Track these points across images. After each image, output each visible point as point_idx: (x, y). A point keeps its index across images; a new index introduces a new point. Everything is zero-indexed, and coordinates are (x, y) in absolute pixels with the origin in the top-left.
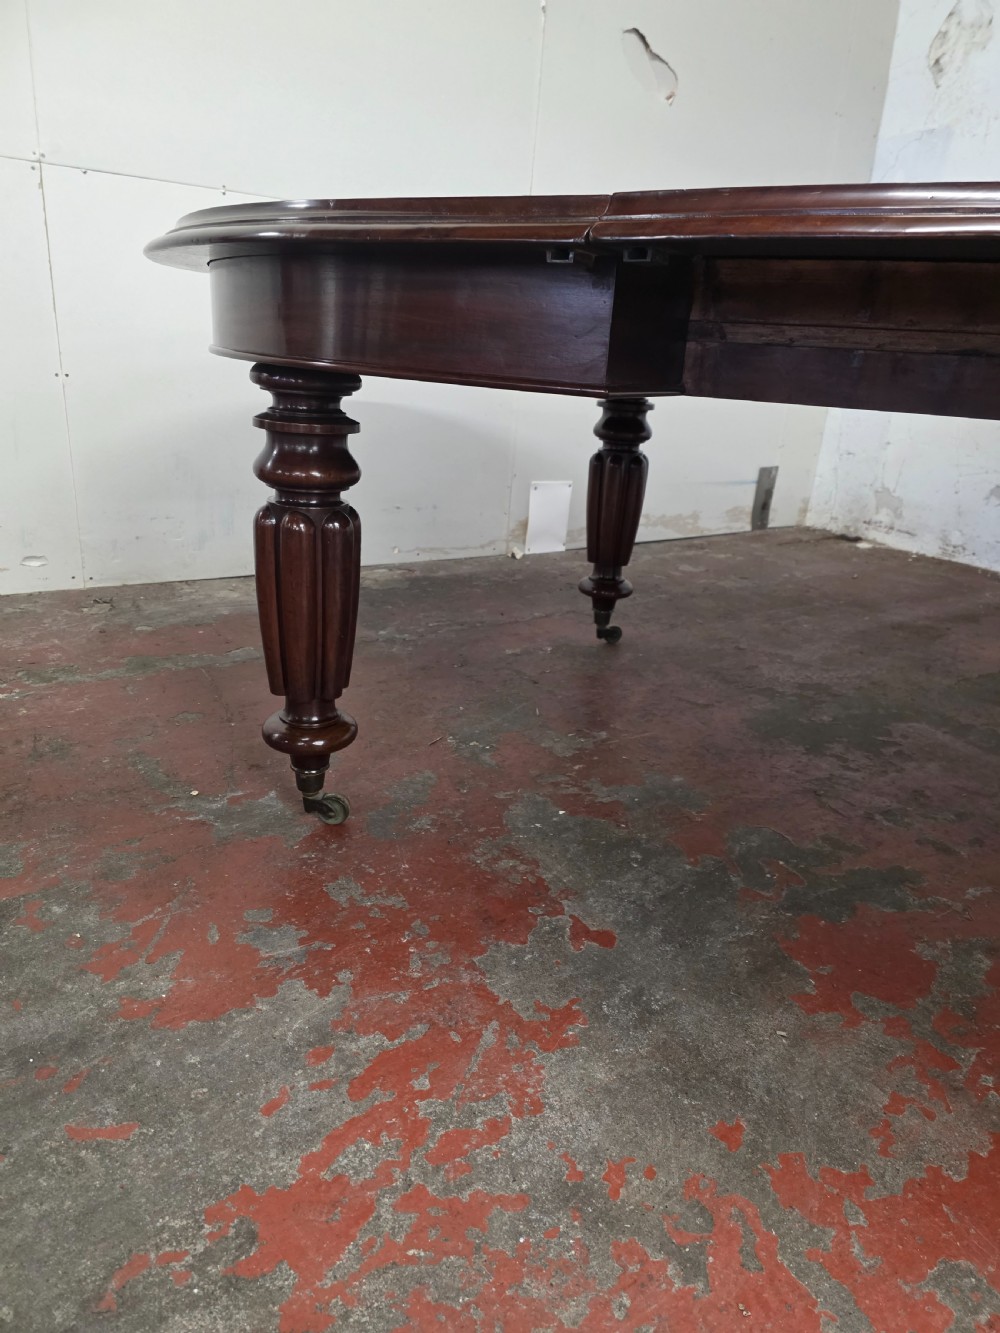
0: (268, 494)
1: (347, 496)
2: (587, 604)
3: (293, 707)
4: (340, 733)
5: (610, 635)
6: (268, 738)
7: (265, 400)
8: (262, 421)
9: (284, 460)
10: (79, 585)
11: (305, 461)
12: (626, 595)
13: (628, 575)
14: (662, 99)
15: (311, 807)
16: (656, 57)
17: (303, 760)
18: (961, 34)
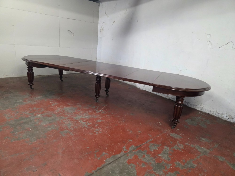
0: (28, 71)
1: (33, 71)
3: (30, 83)
4: (33, 84)
6: (28, 84)
7: (28, 66)
11: (30, 70)
12: (63, 77)
13: (63, 76)
14: (73, 35)
15: (31, 89)
16: (71, 32)
17: (31, 86)
18: (102, 29)
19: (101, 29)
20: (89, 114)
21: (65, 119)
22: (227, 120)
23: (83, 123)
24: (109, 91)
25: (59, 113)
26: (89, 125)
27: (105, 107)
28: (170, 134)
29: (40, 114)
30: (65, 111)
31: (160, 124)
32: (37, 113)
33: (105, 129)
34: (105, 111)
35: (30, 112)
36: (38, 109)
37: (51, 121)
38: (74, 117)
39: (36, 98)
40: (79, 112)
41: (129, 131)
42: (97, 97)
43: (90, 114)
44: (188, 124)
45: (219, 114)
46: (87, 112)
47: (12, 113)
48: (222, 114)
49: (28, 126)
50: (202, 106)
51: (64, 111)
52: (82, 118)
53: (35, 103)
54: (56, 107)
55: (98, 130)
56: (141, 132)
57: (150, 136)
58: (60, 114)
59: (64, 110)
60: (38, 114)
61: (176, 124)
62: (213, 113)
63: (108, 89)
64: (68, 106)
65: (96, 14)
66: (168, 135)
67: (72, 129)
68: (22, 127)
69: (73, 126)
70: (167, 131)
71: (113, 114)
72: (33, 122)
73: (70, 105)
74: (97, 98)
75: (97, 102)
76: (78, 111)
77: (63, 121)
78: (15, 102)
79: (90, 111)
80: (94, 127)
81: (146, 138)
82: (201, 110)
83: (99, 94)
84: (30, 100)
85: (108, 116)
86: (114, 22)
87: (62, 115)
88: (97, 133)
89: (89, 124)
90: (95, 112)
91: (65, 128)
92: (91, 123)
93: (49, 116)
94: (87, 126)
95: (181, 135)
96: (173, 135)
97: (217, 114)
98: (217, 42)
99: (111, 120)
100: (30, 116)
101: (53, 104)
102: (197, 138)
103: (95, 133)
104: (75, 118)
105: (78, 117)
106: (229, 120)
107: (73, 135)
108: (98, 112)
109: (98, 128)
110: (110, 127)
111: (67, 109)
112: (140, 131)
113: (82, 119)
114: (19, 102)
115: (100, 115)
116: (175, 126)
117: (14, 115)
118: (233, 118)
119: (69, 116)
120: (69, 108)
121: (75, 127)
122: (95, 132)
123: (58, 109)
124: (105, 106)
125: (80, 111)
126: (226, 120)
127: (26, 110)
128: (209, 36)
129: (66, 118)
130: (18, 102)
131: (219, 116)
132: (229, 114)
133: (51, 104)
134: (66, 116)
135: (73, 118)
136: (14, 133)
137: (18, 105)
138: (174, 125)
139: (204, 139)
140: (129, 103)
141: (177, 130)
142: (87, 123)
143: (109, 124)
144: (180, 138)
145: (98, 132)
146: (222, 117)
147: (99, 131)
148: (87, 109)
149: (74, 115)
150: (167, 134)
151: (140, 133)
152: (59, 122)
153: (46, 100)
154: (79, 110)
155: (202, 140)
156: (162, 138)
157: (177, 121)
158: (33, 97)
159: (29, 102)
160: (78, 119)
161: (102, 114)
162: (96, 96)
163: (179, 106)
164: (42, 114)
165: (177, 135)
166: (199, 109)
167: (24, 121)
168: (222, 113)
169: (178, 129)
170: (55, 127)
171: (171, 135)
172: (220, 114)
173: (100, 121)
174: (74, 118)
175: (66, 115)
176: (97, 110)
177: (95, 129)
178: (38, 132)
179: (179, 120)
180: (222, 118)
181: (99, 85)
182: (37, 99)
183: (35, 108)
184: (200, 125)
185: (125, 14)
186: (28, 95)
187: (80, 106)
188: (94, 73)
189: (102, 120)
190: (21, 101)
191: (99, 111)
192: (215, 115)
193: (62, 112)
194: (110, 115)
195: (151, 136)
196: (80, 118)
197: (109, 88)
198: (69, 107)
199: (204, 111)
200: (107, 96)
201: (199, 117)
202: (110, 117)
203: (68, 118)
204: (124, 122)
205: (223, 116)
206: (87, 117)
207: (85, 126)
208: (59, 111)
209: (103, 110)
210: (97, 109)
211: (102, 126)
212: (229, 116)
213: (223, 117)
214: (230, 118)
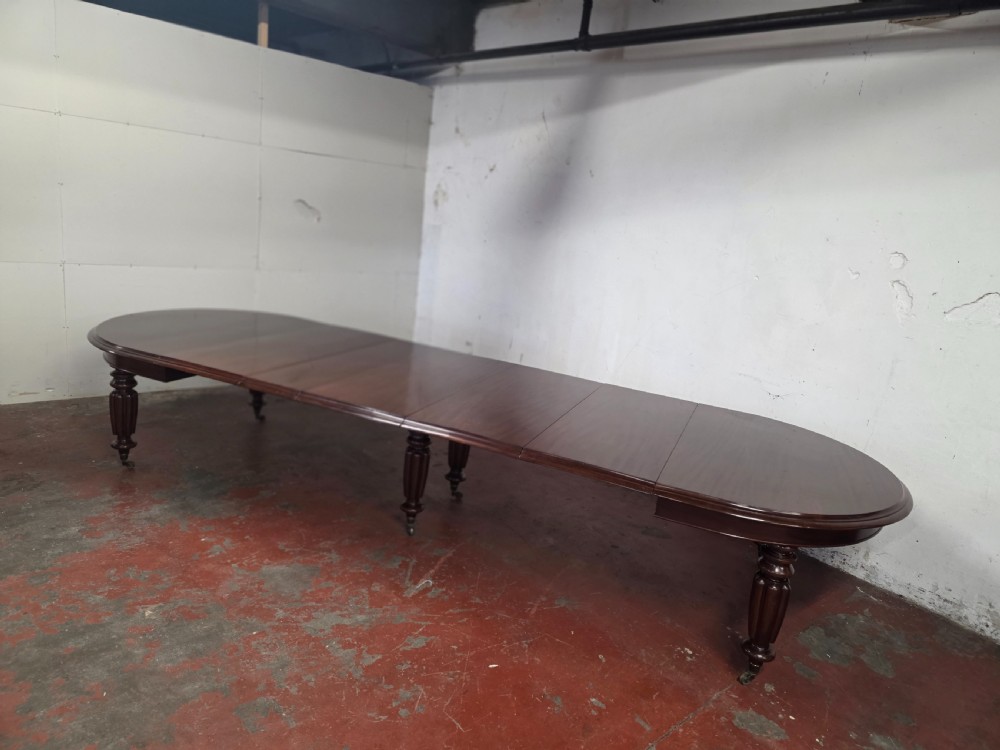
0: (113, 389)
1: (135, 388)
2: (251, 410)
3: (119, 438)
4: (133, 445)
5: (262, 419)
6: (112, 446)
7: (113, 369)
8: (113, 374)
9: (117, 383)
10: (67, 398)
11: (122, 383)
12: (266, 404)
14: (315, 220)
15: (124, 464)
16: (310, 208)
17: (122, 451)
18: (441, 194)
19: (436, 193)
20: (372, 604)
21: (263, 633)
22: (982, 630)
23: (342, 653)
24: (462, 480)
25: (240, 600)
26: (367, 669)
27: (444, 563)
28: (733, 717)
29: (152, 602)
30: (265, 587)
31: (689, 659)
32: (141, 598)
33: (442, 688)
34: (442, 585)
35: (111, 595)
36: (146, 574)
37: (200, 646)
38: (306, 620)
39: (144, 514)
40: (329, 589)
41: (548, 697)
42: (409, 515)
43: (377, 601)
44: (814, 655)
45: (945, 600)
46: (364, 590)
47: (31, 602)
48: (961, 605)
49: (94, 674)
50: (872, 561)
51: (260, 589)
52: (338, 626)
53: (137, 540)
54: (227, 564)
55: (408, 694)
56: (603, 706)
57: (644, 730)
58: (245, 601)
59: (261, 583)
60: (146, 603)
61: (760, 662)
62: (922, 596)
63: (460, 471)
64: (279, 555)
65: (418, 132)
66: (723, 718)
67: (294, 690)
68: (67, 678)
69: (296, 670)
70: (718, 701)
71: (478, 600)
72: (120, 653)
73: (288, 553)
74: (411, 518)
75: (409, 533)
76: (324, 585)
77: (254, 643)
78: (48, 540)
79: (376, 587)
80: (392, 677)
81: (624, 741)
82: (868, 576)
83: (417, 500)
84: (114, 528)
85: (459, 610)
86: (491, 170)
87: (248, 611)
88: (403, 712)
89: (369, 660)
90: (399, 590)
91: (261, 687)
92: (379, 657)
93: (189, 615)
94: (358, 674)
95: (780, 722)
96: (748, 719)
97: (936, 602)
98: (935, 291)
99: (467, 637)
100: (107, 619)
101: (217, 550)
102: (853, 736)
103: (393, 714)
104: (310, 627)
105: (324, 621)
106: (988, 632)
107: (293, 725)
108: (412, 591)
109: (409, 686)
110: (465, 676)
111: (278, 573)
112: (600, 699)
113: (339, 629)
114: (64, 540)
115: (418, 609)
116: (756, 671)
117: (37, 608)
119: (280, 614)
120: (283, 568)
121: (305, 679)
122: (396, 710)
123: (236, 578)
124: (442, 560)
125: (331, 584)
126: (977, 630)
127: (91, 583)
128: (897, 261)
129: (268, 624)
130: (60, 535)
131: (947, 610)
132: (990, 605)
133: (205, 547)
134: (268, 615)
135: (297, 628)
136: (30, 714)
137: (60, 554)
138: (752, 669)
139: (884, 744)
140: (551, 541)
141: (765, 693)
142: (359, 656)
143: (458, 658)
144: (777, 737)
145: (409, 705)
146: (960, 618)
147: (413, 704)
148: (364, 574)
149: (304, 608)
150: (718, 716)
151: (599, 709)
152: (236, 649)
153: (183, 527)
154: (327, 580)
155: (874, 746)
156: (694, 737)
157: (765, 653)
158: (127, 509)
159: (110, 535)
160: (321, 634)
161: (432, 600)
162: (406, 506)
163: (772, 585)
164: (161, 604)
165: (763, 718)
166: (860, 574)
167: (81, 643)
168: (958, 598)
169: (769, 688)
170: (217, 680)
171: (736, 722)
172: (951, 603)
173: (418, 642)
174: (304, 624)
175: (269, 609)
176: (407, 582)
177: (395, 689)
178: (136, 708)
179: (774, 648)
180: (960, 623)
181: (422, 459)
182: (146, 519)
183: (132, 573)
184: (865, 660)
185: (539, 139)
186: (108, 497)
187: (335, 557)
188: (401, 419)
189: (429, 639)
190: (74, 530)
191: (416, 583)
192: (930, 607)
193: (250, 594)
194: (463, 607)
195: (648, 728)
196: (333, 627)
197: (463, 464)
198: (282, 564)
199: (881, 582)
200: (454, 498)
201: (861, 617)
202: (465, 619)
203: (277, 629)
204: (530, 645)
205: (965, 612)
206: (361, 618)
207: (350, 675)
208: (237, 587)
209: (433, 579)
210: (409, 574)
211: (427, 671)
212: (988, 616)
213: (966, 618)
214: (994, 625)
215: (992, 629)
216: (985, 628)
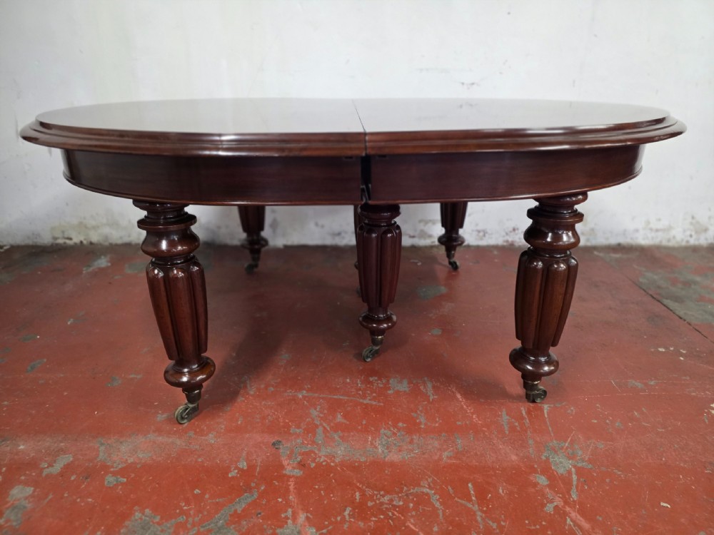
22: (688, 242)
45: (657, 230)
48: (669, 228)
62: (636, 236)
97: (648, 235)
106: (693, 242)
118: (706, 230)
126: (684, 244)
131: (658, 239)
132: (693, 218)
146: (669, 240)
168: (667, 223)
172: (661, 230)
180: (670, 244)
192: (643, 243)
199: (600, 240)
205: (673, 233)
212: (692, 227)
213: (674, 237)
214: (696, 232)
215: (694, 237)
216: (689, 238)
